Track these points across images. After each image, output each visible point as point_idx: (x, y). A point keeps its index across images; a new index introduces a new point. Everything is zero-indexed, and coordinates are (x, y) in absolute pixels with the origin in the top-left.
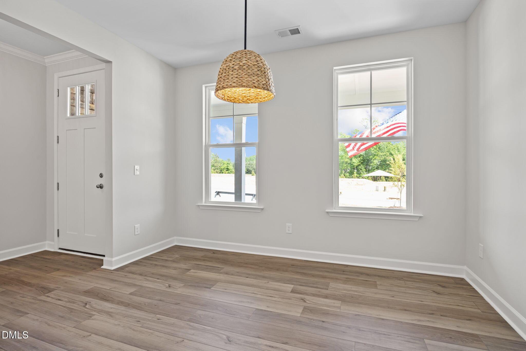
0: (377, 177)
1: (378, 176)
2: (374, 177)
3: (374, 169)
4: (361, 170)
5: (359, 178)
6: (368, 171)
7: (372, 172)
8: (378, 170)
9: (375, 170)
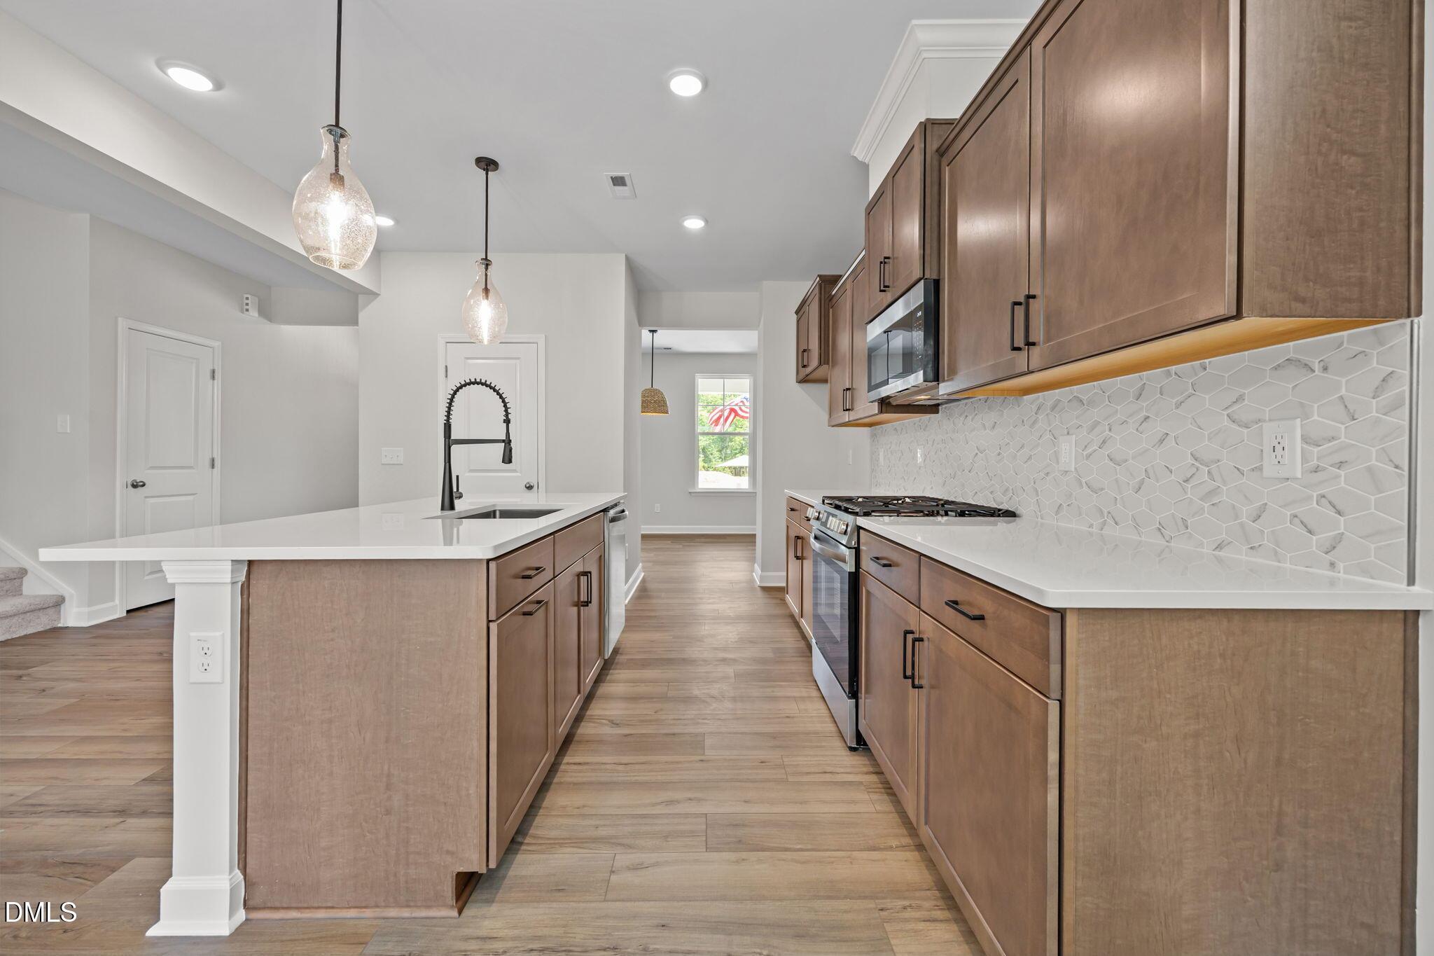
0: (741, 468)
1: (743, 467)
2: (735, 468)
3: (736, 454)
4: (712, 454)
5: (707, 470)
6: (725, 459)
7: (732, 458)
8: (743, 454)
9: (738, 455)
